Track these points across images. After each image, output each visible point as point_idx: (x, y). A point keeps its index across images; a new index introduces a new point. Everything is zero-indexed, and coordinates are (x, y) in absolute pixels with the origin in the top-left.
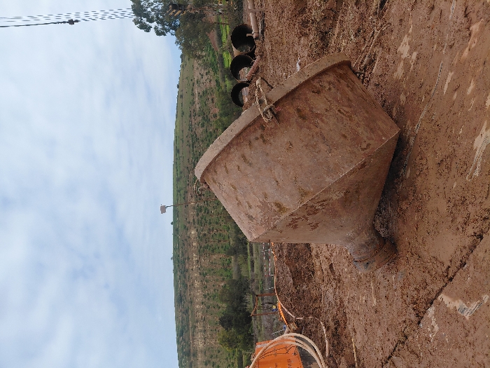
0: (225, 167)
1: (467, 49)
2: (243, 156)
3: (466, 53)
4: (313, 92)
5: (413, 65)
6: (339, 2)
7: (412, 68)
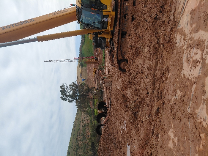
3: (201, 146)
5: (176, 143)
6: (140, 102)
7: (176, 145)
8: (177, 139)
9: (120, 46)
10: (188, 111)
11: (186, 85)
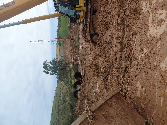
4: (109, 106)
5: (144, 93)
6: (110, 67)
7: (144, 94)
8: (144, 89)
9: (91, 22)
10: (154, 64)
11: (152, 42)
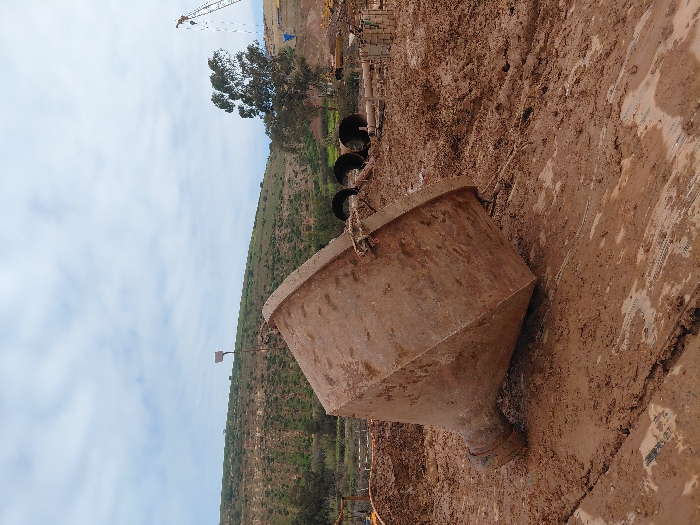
0: (303, 308)
1: (618, 187)
2: (327, 297)
3: (616, 191)
4: (423, 223)
5: (555, 198)
6: (477, 101)
7: (554, 201)
10: (608, 97)
11: (623, 15)
